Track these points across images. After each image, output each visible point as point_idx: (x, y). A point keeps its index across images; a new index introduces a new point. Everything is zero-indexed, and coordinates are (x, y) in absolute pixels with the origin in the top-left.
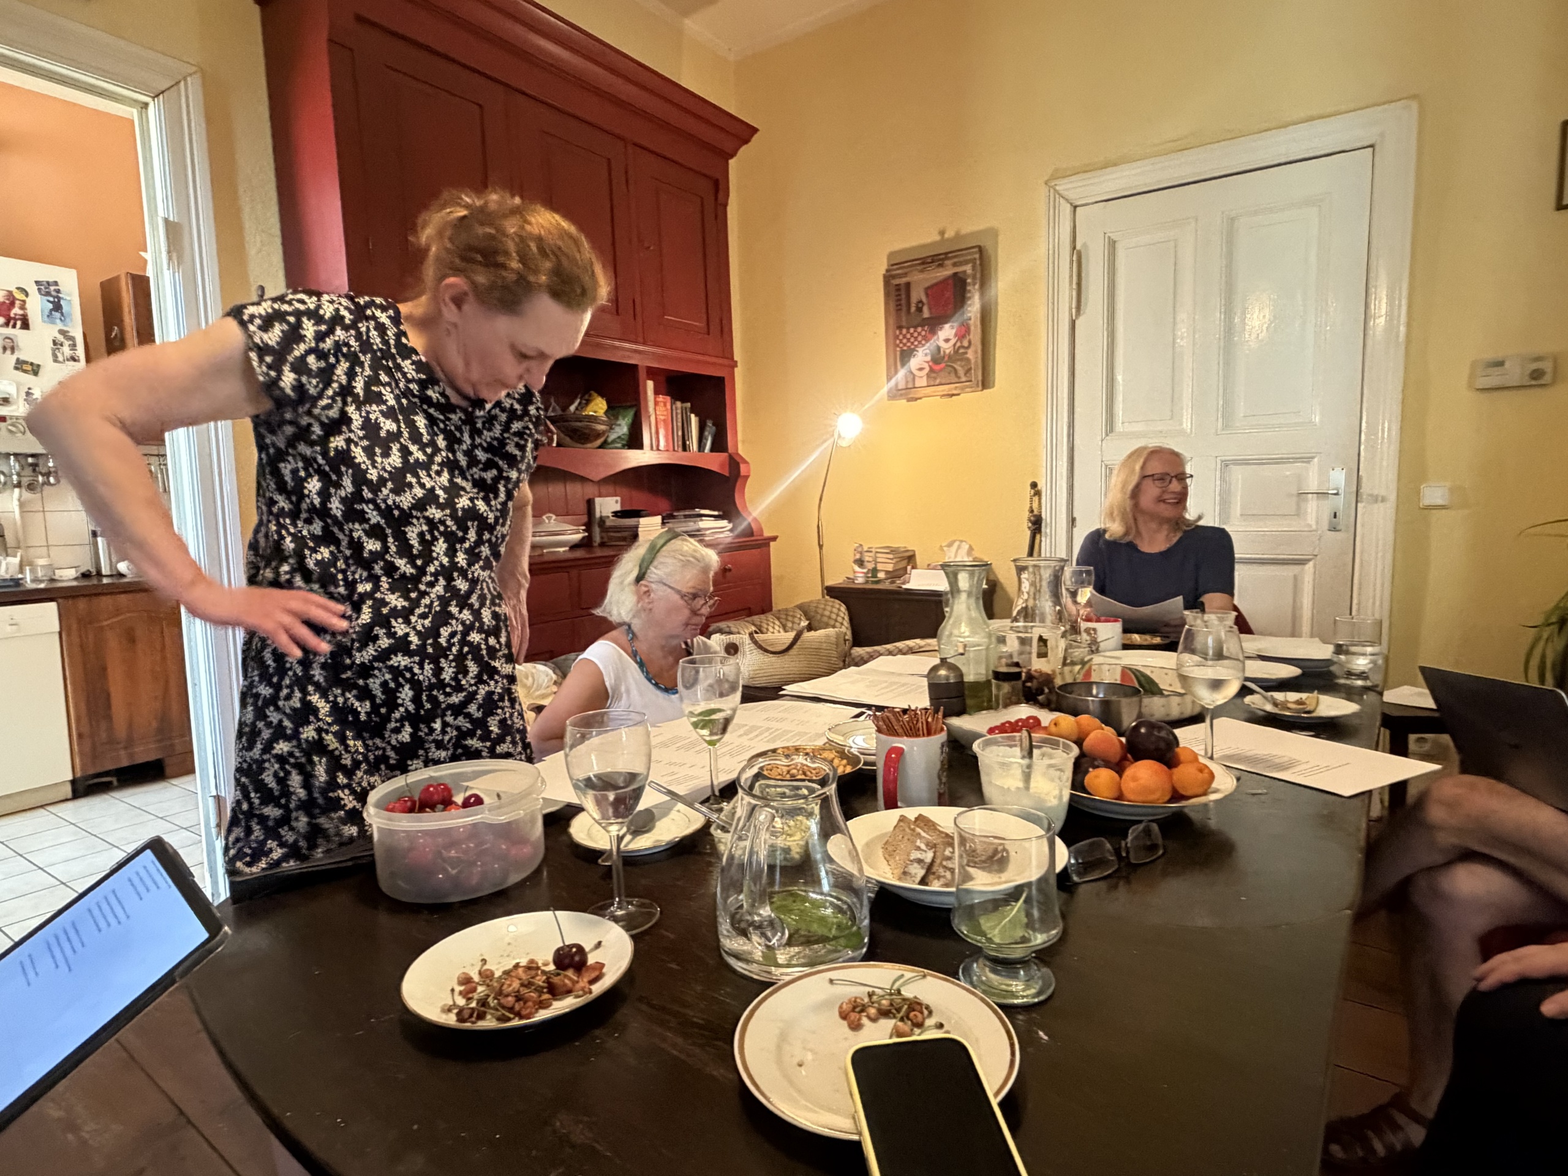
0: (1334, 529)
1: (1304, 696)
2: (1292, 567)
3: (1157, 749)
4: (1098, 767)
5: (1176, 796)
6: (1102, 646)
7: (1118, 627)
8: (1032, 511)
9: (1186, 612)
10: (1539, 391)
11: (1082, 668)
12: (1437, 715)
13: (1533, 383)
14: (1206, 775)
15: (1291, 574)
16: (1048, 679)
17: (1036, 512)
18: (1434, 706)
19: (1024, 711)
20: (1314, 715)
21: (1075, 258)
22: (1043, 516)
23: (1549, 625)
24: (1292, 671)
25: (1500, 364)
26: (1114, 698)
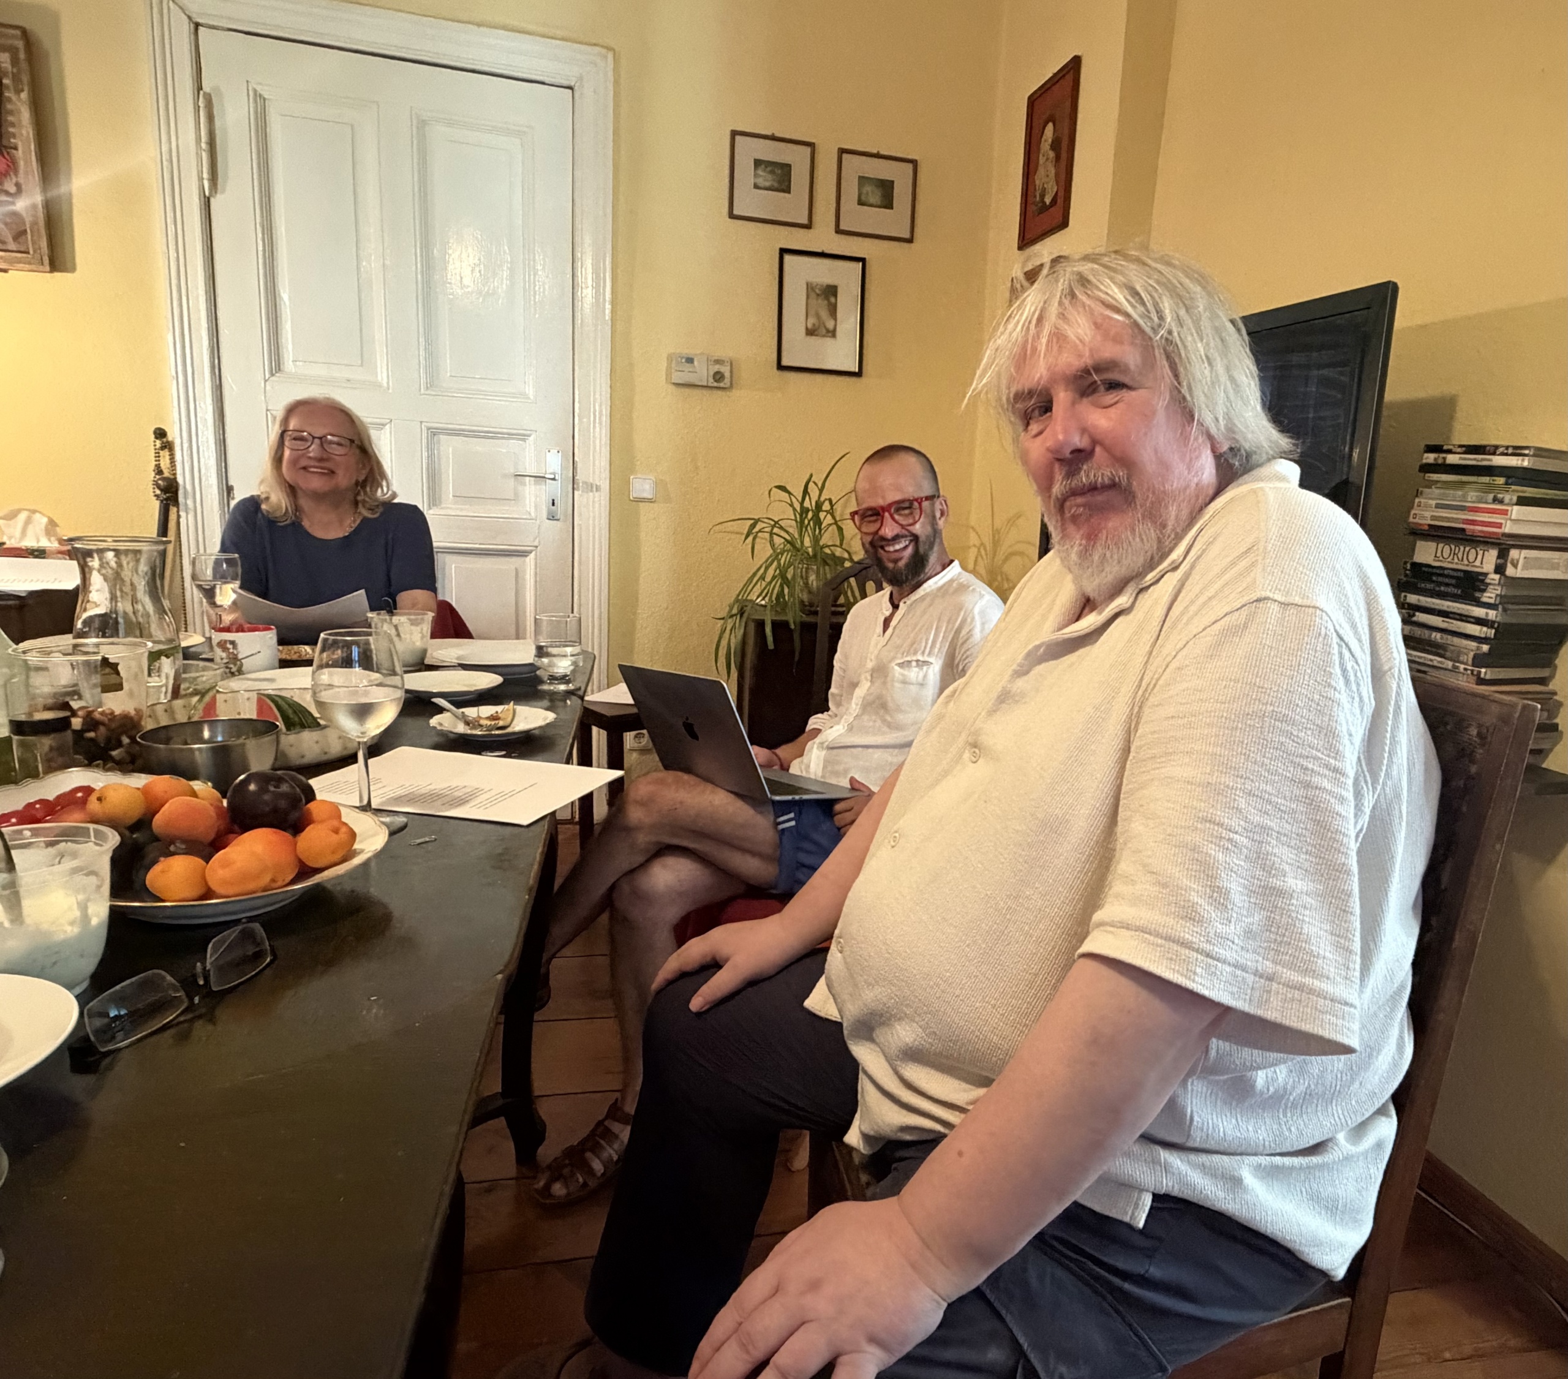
0: (552, 517)
1: (499, 708)
2: (514, 559)
3: (275, 810)
4: (173, 854)
5: (305, 871)
6: (247, 664)
7: (270, 637)
8: (159, 471)
9: (370, 615)
10: (720, 393)
11: (200, 701)
12: (635, 710)
13: (716, 384)
14: (343, 835)
15: (513, 567)
16: (128, 724)
17: (166, 474)
18: (631, 702)
19: (75, 778)
20: (509, 730)
21: (201, 103)
22: (180, 480)
23: (732, 616)
24: (491, 680)
25: (690, 360)
26: (233, 742)
